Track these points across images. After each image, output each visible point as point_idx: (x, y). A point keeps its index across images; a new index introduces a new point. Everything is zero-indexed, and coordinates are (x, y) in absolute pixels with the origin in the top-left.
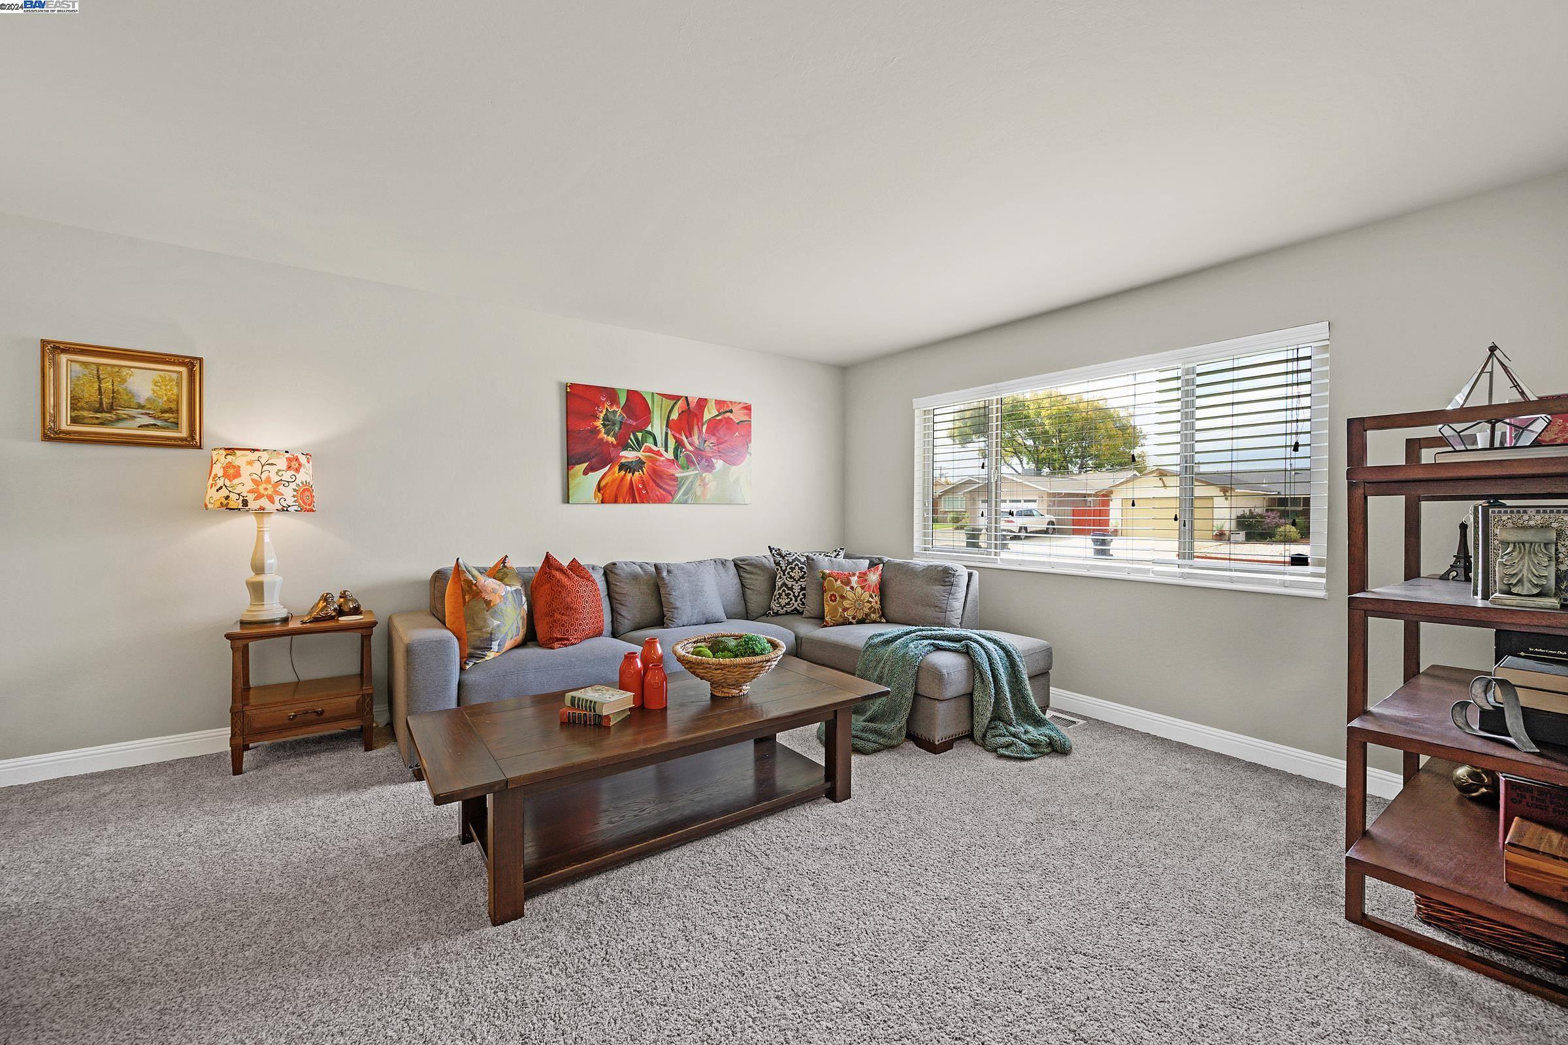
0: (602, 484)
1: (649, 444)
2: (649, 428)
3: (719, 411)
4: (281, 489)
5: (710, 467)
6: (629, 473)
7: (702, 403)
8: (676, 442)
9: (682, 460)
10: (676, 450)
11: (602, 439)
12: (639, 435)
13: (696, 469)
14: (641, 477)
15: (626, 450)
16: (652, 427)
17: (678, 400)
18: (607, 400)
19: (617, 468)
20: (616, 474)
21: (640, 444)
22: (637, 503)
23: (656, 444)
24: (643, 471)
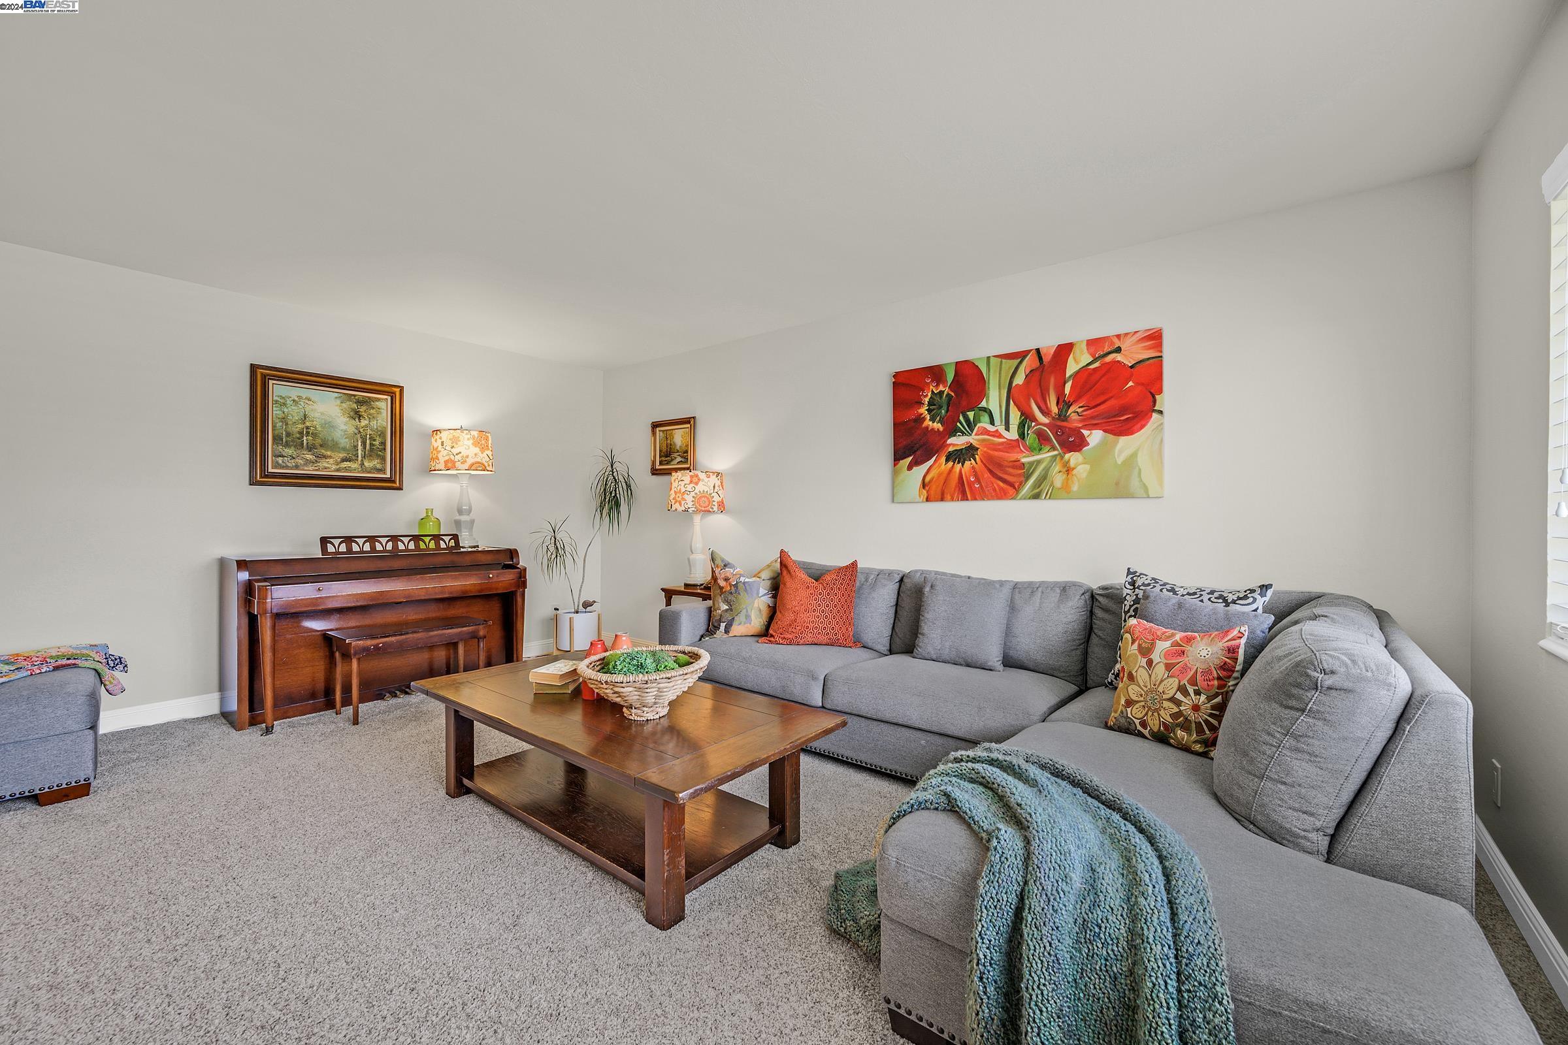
0: (927, 479)
1: (984, 423)
2: (983, 404)
3: (1093, 355)
4: (686, 496)
5: (1078, 444)
6: (958, 463)
7: (1065, 350)
8: (1022, 414)
9: (1031, 439)
10: (1022, 426)
11: (927, 428)
12: (971, 415)
13: (1054, 448)
14: (973, 468)
15: (955, 436)
16: (987, 402)
17: (1025, 357)
18: (932, 381)
19: (944, 459)
20: (943, 467)
21: (971, 425)
22: (967, 500)
23: (992, 422)
24: (975, 460)
